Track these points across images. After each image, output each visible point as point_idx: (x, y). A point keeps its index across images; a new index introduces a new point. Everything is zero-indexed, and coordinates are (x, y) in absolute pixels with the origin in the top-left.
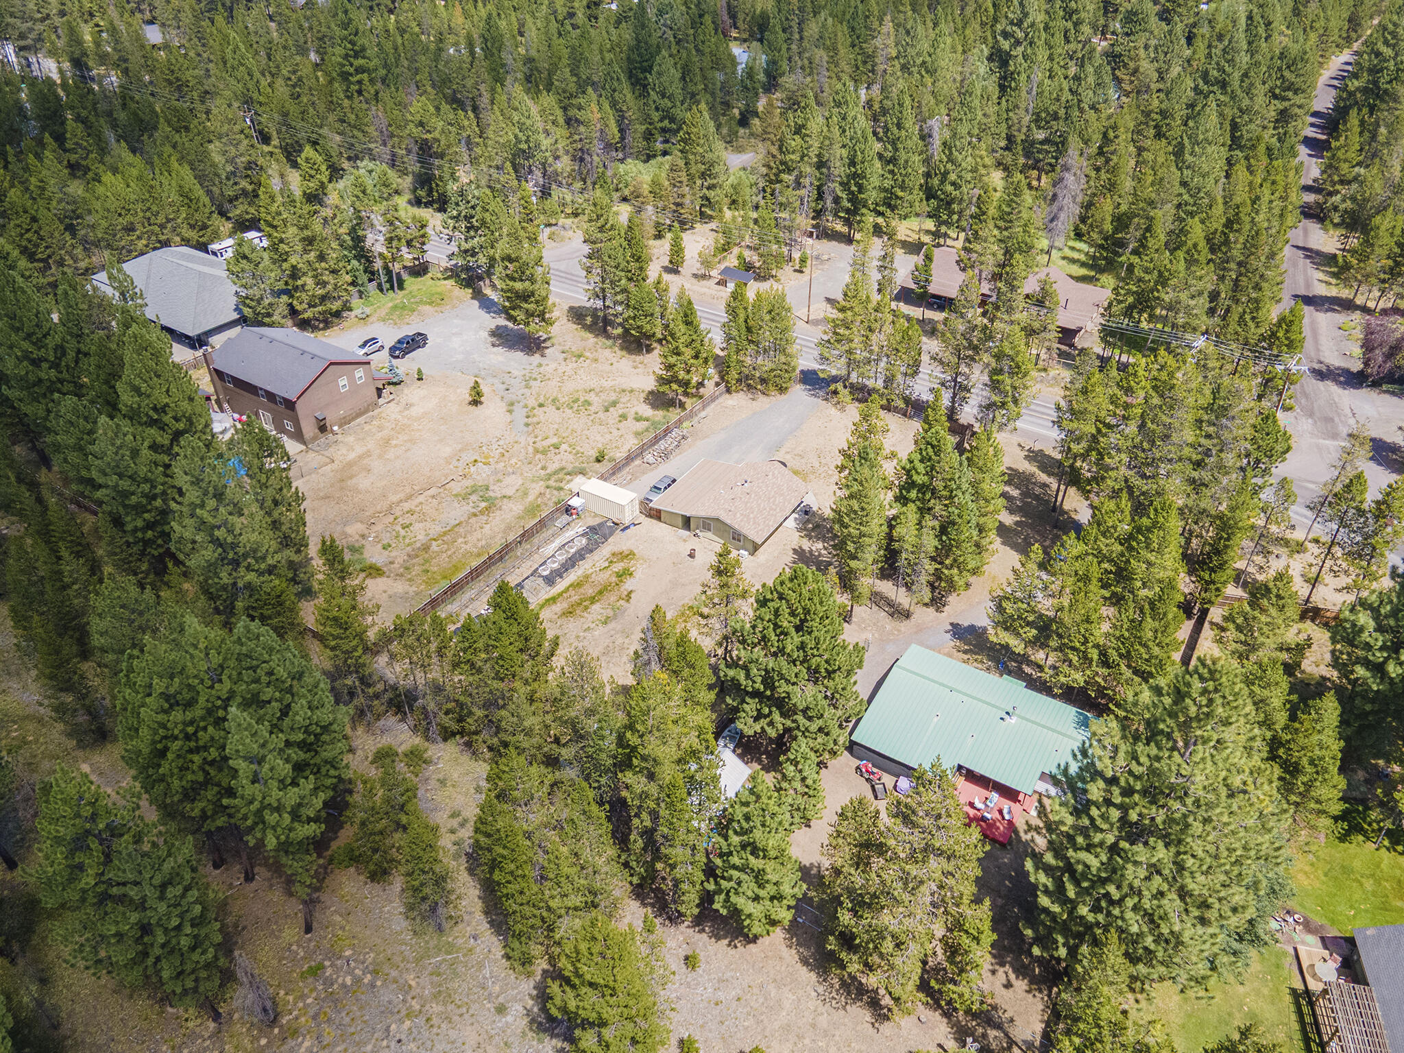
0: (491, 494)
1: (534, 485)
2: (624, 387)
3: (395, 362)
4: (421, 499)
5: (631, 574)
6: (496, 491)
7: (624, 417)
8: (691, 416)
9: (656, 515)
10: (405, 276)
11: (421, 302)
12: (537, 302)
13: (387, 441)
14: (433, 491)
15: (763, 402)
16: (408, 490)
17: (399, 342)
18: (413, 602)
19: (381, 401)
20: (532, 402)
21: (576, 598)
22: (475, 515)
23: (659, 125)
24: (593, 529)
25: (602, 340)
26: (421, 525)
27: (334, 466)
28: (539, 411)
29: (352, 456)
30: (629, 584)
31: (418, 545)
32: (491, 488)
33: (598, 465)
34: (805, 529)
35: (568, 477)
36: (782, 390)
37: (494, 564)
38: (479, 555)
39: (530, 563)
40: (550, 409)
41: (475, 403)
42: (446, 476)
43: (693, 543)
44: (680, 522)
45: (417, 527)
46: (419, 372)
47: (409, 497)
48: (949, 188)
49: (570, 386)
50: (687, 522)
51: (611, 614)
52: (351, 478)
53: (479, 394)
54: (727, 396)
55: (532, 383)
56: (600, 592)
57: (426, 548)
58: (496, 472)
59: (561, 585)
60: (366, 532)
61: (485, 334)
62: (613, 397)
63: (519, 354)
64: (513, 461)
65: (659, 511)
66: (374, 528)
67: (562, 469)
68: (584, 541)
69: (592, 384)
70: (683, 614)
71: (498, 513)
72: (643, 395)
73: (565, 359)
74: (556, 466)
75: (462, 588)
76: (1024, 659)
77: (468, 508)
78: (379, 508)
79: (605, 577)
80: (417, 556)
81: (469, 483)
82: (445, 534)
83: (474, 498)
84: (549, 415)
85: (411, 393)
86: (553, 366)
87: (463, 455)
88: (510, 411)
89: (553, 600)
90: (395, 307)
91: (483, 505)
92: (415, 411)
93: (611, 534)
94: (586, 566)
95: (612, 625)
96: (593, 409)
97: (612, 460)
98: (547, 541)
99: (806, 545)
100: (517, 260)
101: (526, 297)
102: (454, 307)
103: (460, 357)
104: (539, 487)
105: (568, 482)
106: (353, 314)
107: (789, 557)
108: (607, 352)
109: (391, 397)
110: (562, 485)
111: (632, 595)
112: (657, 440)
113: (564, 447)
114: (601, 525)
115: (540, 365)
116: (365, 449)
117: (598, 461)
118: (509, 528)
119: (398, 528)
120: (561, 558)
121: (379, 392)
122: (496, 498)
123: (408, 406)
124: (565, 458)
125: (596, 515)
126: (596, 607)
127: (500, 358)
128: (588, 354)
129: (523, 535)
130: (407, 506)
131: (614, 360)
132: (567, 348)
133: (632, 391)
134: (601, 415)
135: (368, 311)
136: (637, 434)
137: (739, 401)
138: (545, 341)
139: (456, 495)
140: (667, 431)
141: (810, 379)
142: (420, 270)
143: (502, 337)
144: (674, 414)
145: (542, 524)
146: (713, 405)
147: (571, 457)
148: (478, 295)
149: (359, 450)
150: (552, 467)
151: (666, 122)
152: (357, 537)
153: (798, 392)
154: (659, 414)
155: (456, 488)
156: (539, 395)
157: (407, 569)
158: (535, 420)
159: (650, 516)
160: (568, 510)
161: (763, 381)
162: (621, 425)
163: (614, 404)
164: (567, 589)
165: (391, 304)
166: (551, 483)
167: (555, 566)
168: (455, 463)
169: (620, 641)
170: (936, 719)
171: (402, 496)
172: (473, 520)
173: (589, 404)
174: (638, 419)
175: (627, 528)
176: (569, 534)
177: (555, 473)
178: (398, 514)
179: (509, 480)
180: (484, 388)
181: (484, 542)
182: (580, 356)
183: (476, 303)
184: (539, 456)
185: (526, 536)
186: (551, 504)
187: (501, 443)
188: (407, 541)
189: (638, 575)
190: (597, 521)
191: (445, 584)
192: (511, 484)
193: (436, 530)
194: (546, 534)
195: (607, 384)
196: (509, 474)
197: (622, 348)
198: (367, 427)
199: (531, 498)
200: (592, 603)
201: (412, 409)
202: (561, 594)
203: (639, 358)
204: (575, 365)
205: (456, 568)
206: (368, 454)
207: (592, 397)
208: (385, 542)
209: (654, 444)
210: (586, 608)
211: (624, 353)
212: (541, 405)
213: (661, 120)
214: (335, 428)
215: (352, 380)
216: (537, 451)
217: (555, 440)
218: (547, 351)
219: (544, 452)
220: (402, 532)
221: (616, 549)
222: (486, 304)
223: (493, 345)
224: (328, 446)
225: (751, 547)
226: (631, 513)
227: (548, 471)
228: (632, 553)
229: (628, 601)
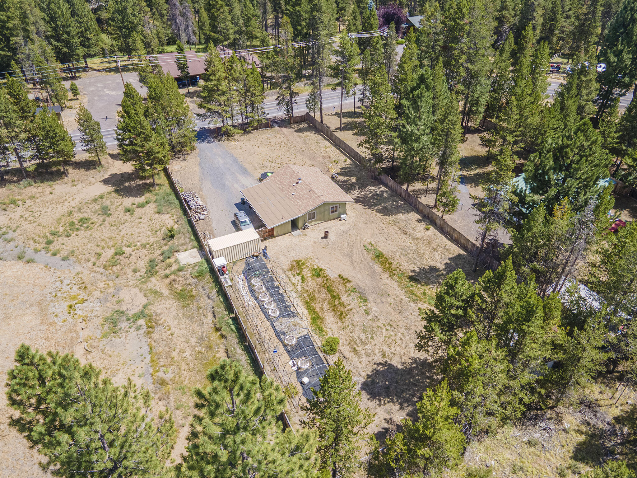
0: (131, 312)
1: (151, 284)
2: (90, 198)
5: (321, 270)
6: (131, 308)
7: (129, 211)
9: (271, 234)
20: (36, 246)
21: (325, 306)
22: (150, 332)
24: (248, 271)
28: (56, 247)
30: (332, 274)
32: (123, 309)
33: (175, 241)
35: (172, 260)
36: (192, 148)
40: (63, 240)
43: (310, 233)
44: (289, 227)
49: (47, 220)
50: (294, 224)
51: (357, 294)
56: (329, 290)
58: (103, 300)
59: (300, 310)
62: (95, 207)
65: (272, 230)
67: (153, 261)
68: (257, 279)
69: (62, 209)
71: (163, 317)
72: (114, 195)
77: (135, 333)
81: (97, 321)
82: (154, 362)
83: (123, 325)
89: (316, 319)
91: (141, 322)
93: (264, 264)
94: (289, 289)
95: (370, 298)
96: (95, 220)
111: (345, 277)
113: (126, 250)
114: (248, 265)
117: (170, 239)
120: (267, 298)
122: (141, 311)
124: (141, 255)
125: (239, 261)
126: (345, 299)
128: (17, 198)
131: (48, 190)
133: (101, 197)
134: (110, 219)
136: (160, 212)
139: (105, 336)
147: (143, 251)
150: (142, 265)
154: (150, 196)
156: (31, 239)
158: (64, 252)
159: (265, 239)
162: (137, 215)
163: (105, 209)
166: (164, 272)
167: (273, 305)
172: (155, 336)
173: (87, 219)
176: (242, 284)
179: (125, 296)
182: (13, 202)
187: (66, 282)
190: (242, 265)
192: (133, 297)
195: (74, 203)
196: (116, 293)
197: (40, 182)
199: (166, 291)
200: (339, 299)
202: (313, 314)
203: (67, 180)
204: (21, 208)
207: (80, 216)
210: (342, 304)
212: (49, 243)
216: (107, 267)
217: (109, 252)
219: (115, 263)
221: (286, 267)
225: (344, 211)
227: (143, 270)
228: (298, 262)
229: (349, 281)
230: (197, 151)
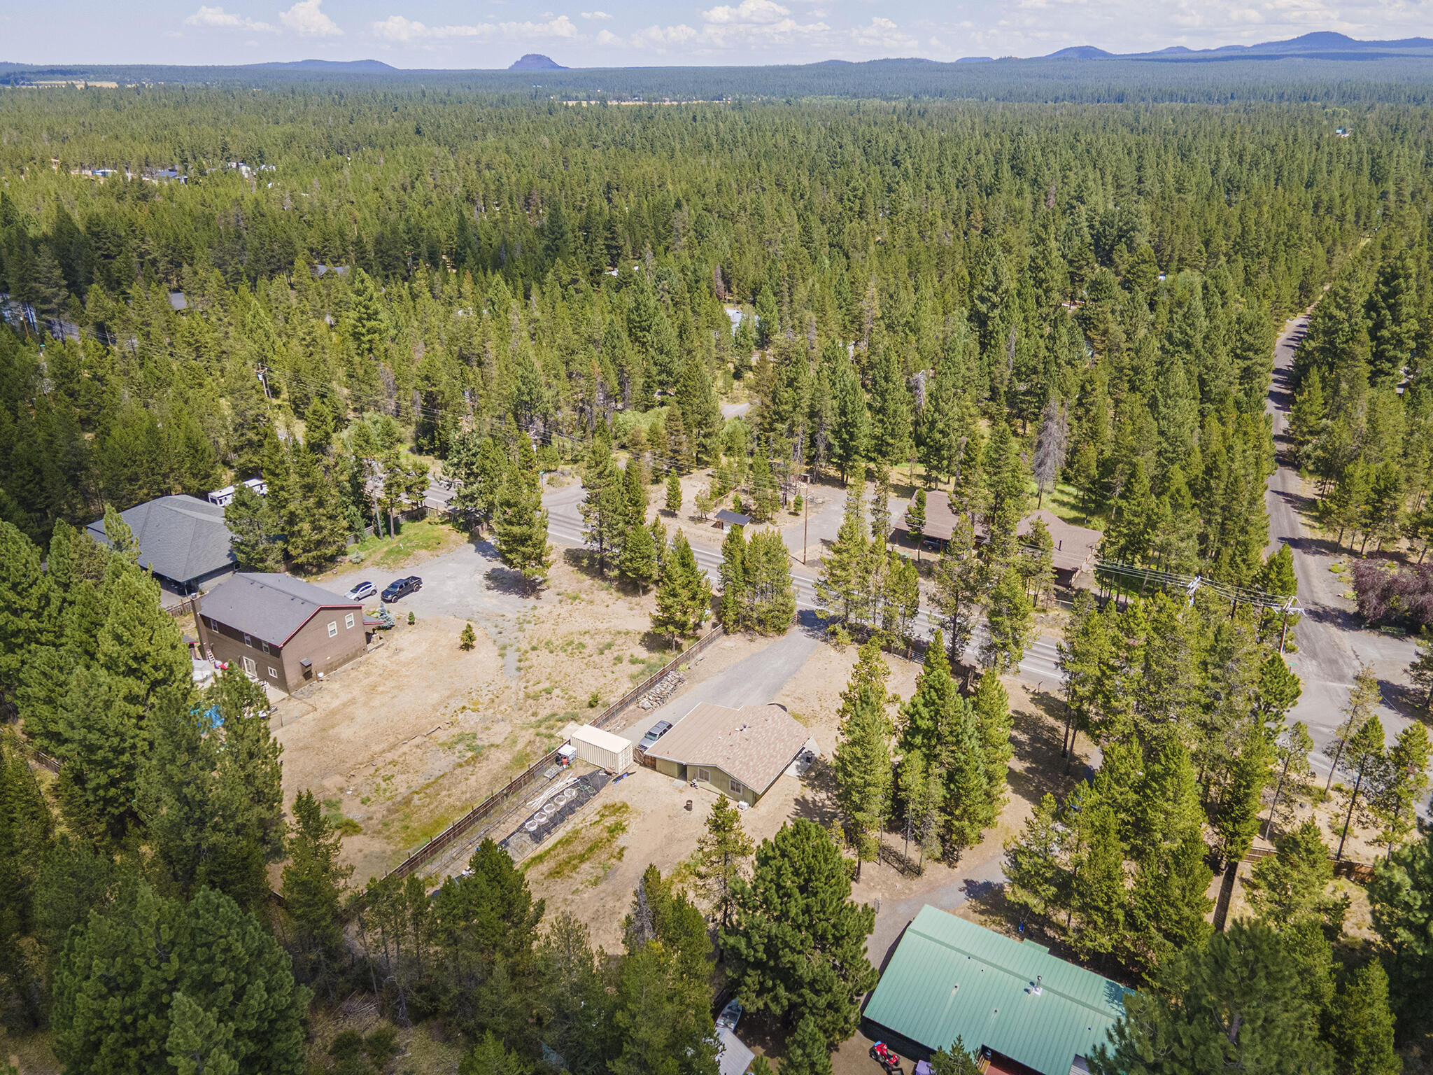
0: (478, 742)
1: (523, 733)
2: (620, 628)
3: (386, 606)
4: (405, 748)
5: (623, 829)
6: (484, 740)
7: (619, 660)
8: (687, 658)
9: (651, 763)
10: (402, 521)
11: (417, 546)
12: (534, 546)
13: (374, 688)
14: (418, 740)
15: (761, 644)
16: (392, 739)
17: (393, 586)
18: (390, 862)
19: (370, 646)
20: (525, 646)
21: (564, 856)
22: (461, 766)
23: (658, 378)
24: (584, 780)
25: (598, 582)
26: (403, 777)
27: (317, 715)
28: (532, 655)
29: (336, 703)
30: (621, 840)
31: (399, 798)
32: (479, 736)
33: (591, 710)
34: (808, 778)
35: (560, 724)
36: (780, 631)
37: (478, 819)
38: (463, 809)
39: (515, 818)
40: (544, 653)
41: (467, 647)
42: (432, 724)
43: (690, 794)
44: (676, 771)
45: (399, 778)
46: (411, 616)
47: (393, 747)
48: (938, 436)
49: (564, 629)
50: (683, 771)
51: (602, 873)
52: (333, 727)
53: (471, 638)
54: (725, 637)
55: (526, 626)
56: (591, 850)
57: (407, 801)
58: (484, 719)
59: (549, 842)
60: (345, 785)
61: (481, 577)
62: (608, 639)
63: (515, 597)
64: (502, 708)
65: (654, 759)
66: (354, 781)
67: (554, 715)
68: (574, 793)
69: (586, 627)
70: (679, 873)
71: (484, 763)
72: (639, 637)
73: (560, 602)
74: (548, 712)
75: (443, 845)
76: (1045, 920)
77: (454, 758)
78: (360, 758)
79: (596, 831)
80: (397, 811)
81: (455, 731)
82: (428, 786)
83: (460, 747)
84: (543, 659)
85: (402, 638)
86: (548, 608)
87: (452, 701)
88: (502, 655)
89: (540, 859)
90: (390, 552)
91: (470, 754)
92: (404, 656)
93: (603, 785)
94: (577, 820)
95: (602, 886)
96: (587, 652)
97: (605, 705)
98: (536, 793)
99: (809, 795)
100: (515, 505)
101: (523, 540)
102: (450, 551)
103: (454, 601)
104: (529, 734)
105: (560, 729)
106: (348, 558)
107: (791, 808)
108: (603, 594)
109: (381, 642)
110: (553, 732)
111: (625, 853)
112: (652, 683)
113: (557, 692)
114: (593, 775)
115: (535, 608)
116: (350, 696)
117: (591, 706)
118: (496, 779)
119: (379, 780)
120: (549, 812)
121: (369, 637)
122: (483, 747)
123: (398, 651)
124: (557, 704)
125: (588, 765)
126: (586, 866)
127: (495, 601)
128: (584, 596)
129: (510, 787)
130: (389, 756)
131: (610, 602)
132: (562, 590)
133: (627, 633)
134: (596, 658)
135: (363, 555)
136: (632, 677)
137: (736, 642)
138: (540, 583)
139: (442, 745)
140: (663, 674)
141: (808, 619)
142: (417, 515)
143: (497, 581)
144: (670, 657)
145: (531, 775)
146: (710, 647)
147: (563, 702)
148: (475, 539)
149: (344, 697)
150: (544, 713)
151: (664, 375)
152: (335, 791)
153: (797, 633)
154: (655, 657)
155: (442, 736)
156: (532, 638)
157: (386, 825)
158: (527, 664)
159: (644, 765)
160: (559, 759)
161: (761, 622)
162: (616, 669)
163: (609, 646)
164: (555, 846)
165: (386, 549)
166: (542, 730)
167: (543, 820)
168: (442, 710)
169: (610, 905)
170: (954, 991)
171: (385, 745)
172: (458, 771)
173: (584, 646)
174: (633, 661)
175: (620, 778)
176: (559, 785)
177: (547, 719)
178: (380, 765)
179: (497, 728)
180: (476, 632)
181: (468, 795)
182: (575, 598)
183: (473, 547)
184: (530, 701)
185: (514, 787)
186: (541, 752)
187: (491, 688)
188: (388, 794)
189: (631, 829)
190: (589, 770)
191: (425, 842)
192: (500, 732)
193: (418, 782)
194: (534, 785)
195: (602, 626)
196: (498, 721)
197: (618, 590)
198: (354, 673)
199: (520, 746)
200: (582, 862)
201: (401, 654)
202: (548, 852)
203: (635, 600)
204: (570, 607)
205: (438, 824)
206: (353, 702)
207: (586, 640)
208: (364, 796)
209: (650, 688)
210: (575, 867)
211: (620, 594)
212: (534, 649)
213: (659, 374)
214: (321, 675)
215: (341, 625)
216: (528, 696)
217: (547, 685)
218: (542, 594)
219: (536, 697)
220: (383, 785)
221: (609, 802)
222: (483, 548)
223: (488, 588)
224: (312, 693)
225: (751, 798)
226: (624, 762)
227: (539, 717)
228: (625, 806)
229: (620, 859)
230: (782, 638)
